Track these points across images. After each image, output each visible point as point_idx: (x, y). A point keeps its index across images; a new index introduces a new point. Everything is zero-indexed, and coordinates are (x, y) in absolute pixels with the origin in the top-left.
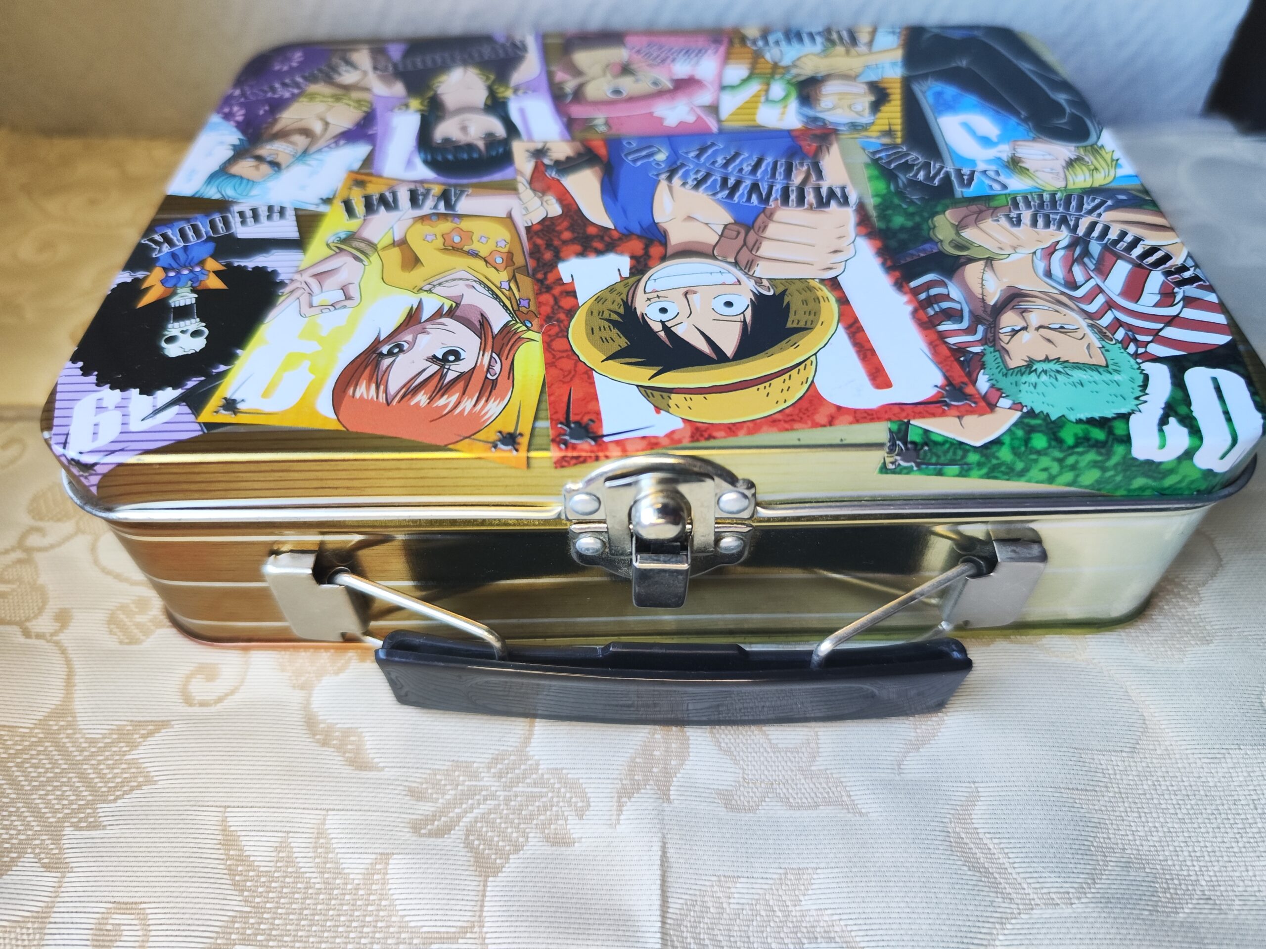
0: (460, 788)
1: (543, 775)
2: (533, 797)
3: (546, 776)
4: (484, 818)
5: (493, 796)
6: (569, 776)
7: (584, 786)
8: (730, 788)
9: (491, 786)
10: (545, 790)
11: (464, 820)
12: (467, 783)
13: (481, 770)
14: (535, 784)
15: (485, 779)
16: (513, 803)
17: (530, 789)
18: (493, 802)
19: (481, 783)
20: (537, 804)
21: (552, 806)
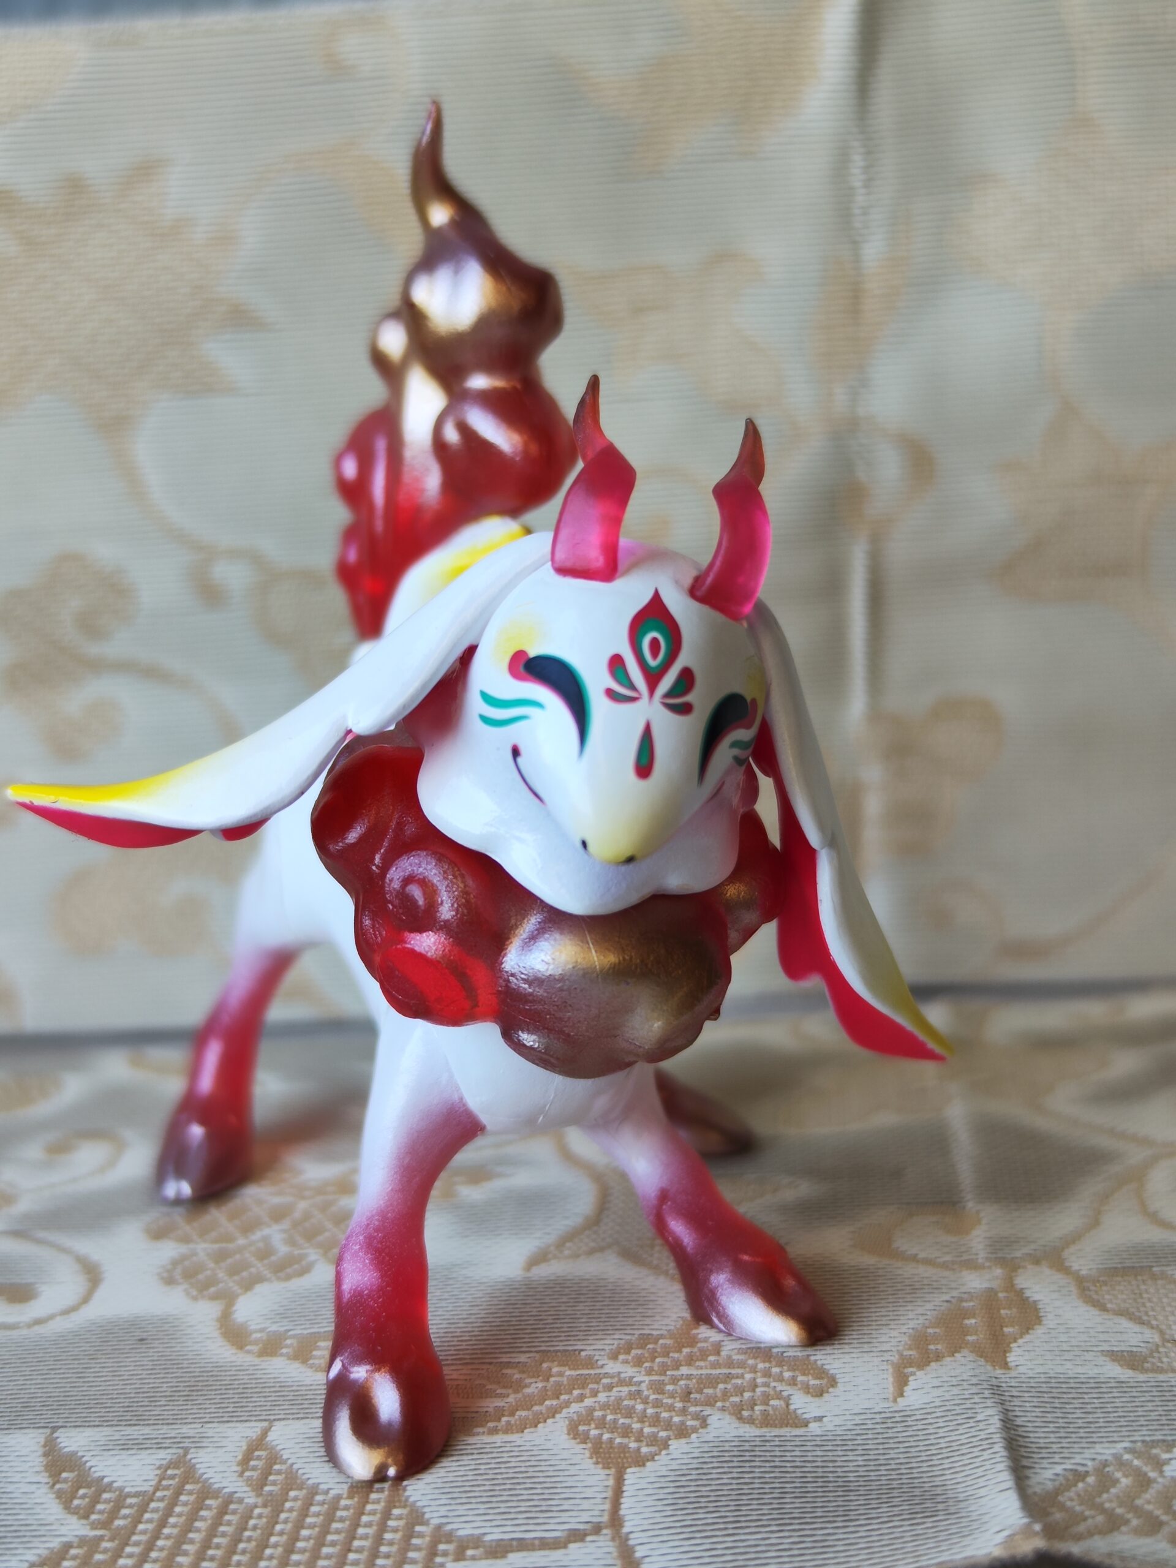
0: (552, 1379)
1: (729, 1357)
2: (713, 1382)
3: (735, 1357)
4: (605, 1407)
5: (629, 1382)
6: (785, 1355)
7: (819, 1363)
8: (1134, 1349)
9: (619, 1373)
10: (733, 1371)
11: (565, 1411)
12: (568, 1373)
13: (596, 1358)
14: (714, 1366)
15: (606, 1367)
16: (670, 1388)
17: (704, 1372)
18: (625, 1390)
19: (598, 1371)
20: (721, 1386)
21: (754, 1386)
